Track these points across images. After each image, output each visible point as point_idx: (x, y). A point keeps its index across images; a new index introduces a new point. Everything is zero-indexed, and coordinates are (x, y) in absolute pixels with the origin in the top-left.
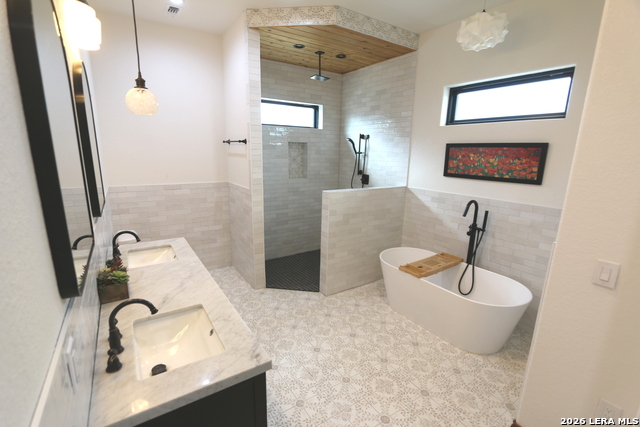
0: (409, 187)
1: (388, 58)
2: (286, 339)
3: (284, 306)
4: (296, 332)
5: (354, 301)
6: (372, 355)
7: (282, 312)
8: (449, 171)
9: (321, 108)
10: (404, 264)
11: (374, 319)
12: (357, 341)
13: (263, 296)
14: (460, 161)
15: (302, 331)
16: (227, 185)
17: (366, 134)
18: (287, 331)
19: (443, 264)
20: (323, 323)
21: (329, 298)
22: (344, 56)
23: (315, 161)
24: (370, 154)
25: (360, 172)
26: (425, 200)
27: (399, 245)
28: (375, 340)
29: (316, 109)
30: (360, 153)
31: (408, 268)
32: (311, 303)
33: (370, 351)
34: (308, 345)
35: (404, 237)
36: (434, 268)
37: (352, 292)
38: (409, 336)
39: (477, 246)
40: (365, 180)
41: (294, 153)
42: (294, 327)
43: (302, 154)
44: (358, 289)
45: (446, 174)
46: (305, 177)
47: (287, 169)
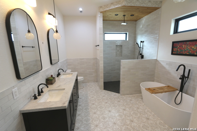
0: (158, 59)
1: (150, 13)
2: (102, 106)
3: (106, 96)
4: (106, 104)
5: (130, 99)
6: (128, 118)
7: (105, 97)
8: (173, 53)
9: (128, 33)
10: (148, 88)
11: (135, 106)
12: (125, 112)
13: (102, 92)
14: (178, 48)
15: (108, 104)
16: (96, 58)
17: (143, 41)
18: (103, 103)
19: (166, 90)
20: (116, 104)
21: (122, 96)
22: (133, 15)
23: (125, 51)
24: (144, 48)
25: (141, 54)
26: (164, 64)
27: (153, 81)
28: (132, 113)
29: (126, 34)
30: (140, 47)
31: (149, 89)
32: (115, 96)
33: (128, 117)
34: (108, 109)
35: (155, 78)
36: (160, 91)
37: (131, 96)
38: (146, 115)
39: (185, 84)
40: (142, 57)
41: (118, 49)
42: (106, 103)
43: (121, 49)
44: (134, 95)
45: (172, 54)
46: (122, 56)
47: (115, 54)
